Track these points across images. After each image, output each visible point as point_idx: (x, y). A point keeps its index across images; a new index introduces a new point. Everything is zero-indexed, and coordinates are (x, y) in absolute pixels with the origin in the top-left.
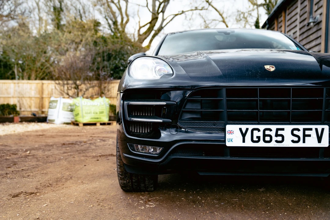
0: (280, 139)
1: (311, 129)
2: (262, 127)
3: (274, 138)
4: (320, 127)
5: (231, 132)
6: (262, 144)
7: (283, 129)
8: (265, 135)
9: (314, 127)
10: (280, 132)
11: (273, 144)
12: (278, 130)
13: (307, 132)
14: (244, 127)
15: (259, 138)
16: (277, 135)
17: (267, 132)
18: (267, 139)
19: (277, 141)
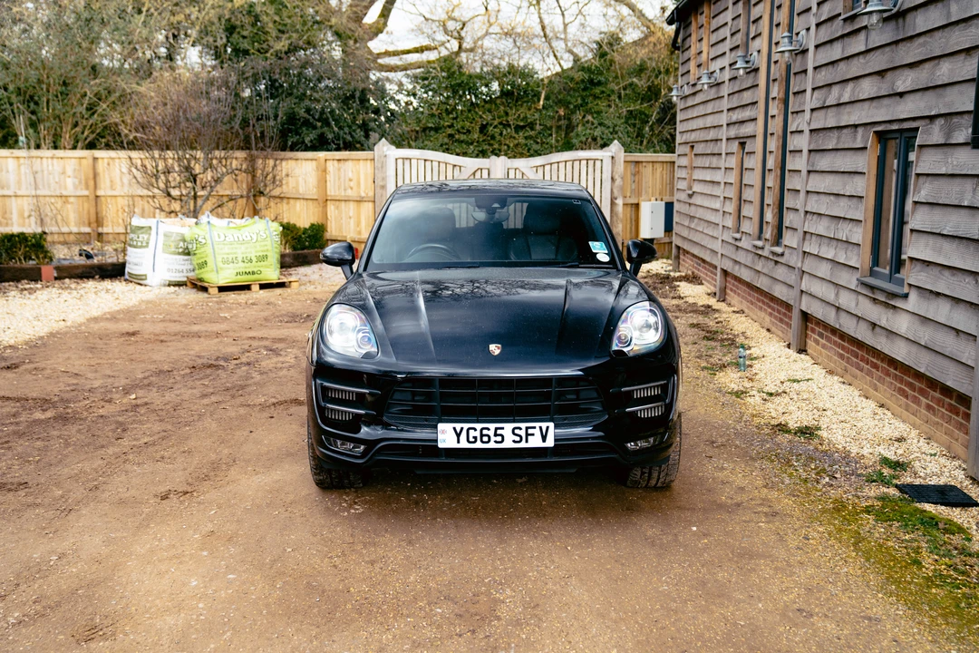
0: (499, 439)
1: (535, 428)
2: (479, 426)
3: (493, 439)
4: (544, 425)
5: (443, 432)
6: (479, 445)
7: (503, 428)
8: (482, 435)
9: (537, 425)
10: (499, 432)
11: (492, 445)
12: (496, 429)
13: (530, 431)
14: (458, 426)
15: (475, 438)
16: (496, 435)
17: (485, 432)
18: (485, 439)
19: (496, 442)
